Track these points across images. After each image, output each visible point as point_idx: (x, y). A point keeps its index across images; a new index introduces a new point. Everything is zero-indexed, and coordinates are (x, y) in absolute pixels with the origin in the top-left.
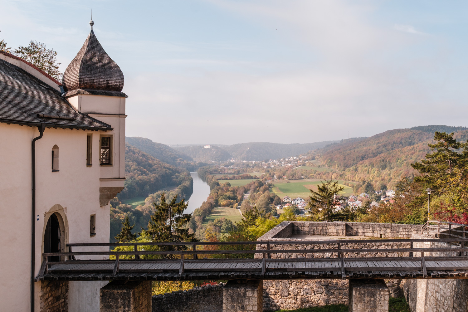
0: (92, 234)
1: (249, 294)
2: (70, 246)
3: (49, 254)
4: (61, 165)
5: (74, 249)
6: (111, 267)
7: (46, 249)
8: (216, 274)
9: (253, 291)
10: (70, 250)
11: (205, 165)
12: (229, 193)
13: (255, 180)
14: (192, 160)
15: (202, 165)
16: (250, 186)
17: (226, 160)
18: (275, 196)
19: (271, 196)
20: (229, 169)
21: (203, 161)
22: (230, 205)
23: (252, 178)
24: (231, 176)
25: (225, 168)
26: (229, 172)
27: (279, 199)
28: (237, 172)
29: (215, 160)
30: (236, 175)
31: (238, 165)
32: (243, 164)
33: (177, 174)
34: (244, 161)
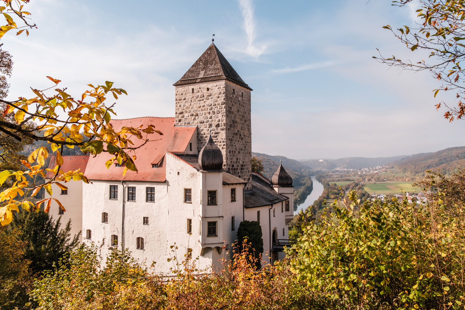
0: (284, 235)
3: (274, 243)
4: (276, 214)
5: (279, 241)
11: (320, 172)
12: (336, 190)
13: (352, 182)
14: (312, 169)
15: (318, 172)
16: (349, 185)
17: (334, 169)
18: (366, 193)
19: (363, 192)
20: (335, 175)
21: (318, 169)
22: (336, 198)
23: (350, 180)
24: (337, 179)
25: (333, 174)
26: (336, 177)
27: (369, 195)
28: (340, 177)
29: (326, 169)
30: (340, 179)
31: (341, 172)
32: (345, 171)
33: (302, 178)
34: (345, 169)
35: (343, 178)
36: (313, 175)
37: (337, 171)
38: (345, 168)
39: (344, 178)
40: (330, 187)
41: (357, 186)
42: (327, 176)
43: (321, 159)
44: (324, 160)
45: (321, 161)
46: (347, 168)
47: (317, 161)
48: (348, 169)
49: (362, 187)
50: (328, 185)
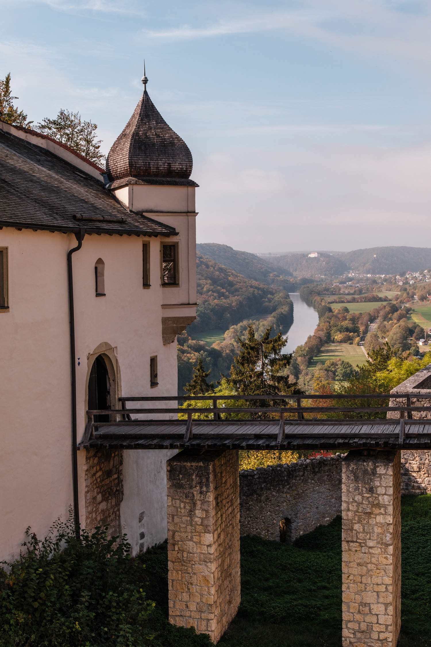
0: (154, 383)
1: (381, 470)
2: (123, 400)
3: (95, 412)
4: (108, 287)
5: (129, 405)
6: (181, 430)
7: (91, 405)
8: (331, 441)
9: (386, 466)
10: (123, 406)
11: (311, 281)
12: (347, 322)
13: (385, 303)
14: (291, 275)
15: (305, 281)
16: (378, 311)
17: (342, 274)
18: (416, 326)
19: (410, 326)
20: (346, 287)
21: (307, 275)
22: (348, 340)
23: (380, 300)
24: (349, 297)
25: (340, 286)
26: (346, 292)
27: (422, 330)
28: (357, 292)
29: (325, 275)
30: (356, 296)
31: (359, 281)
32: (368, 279)
33: (269, 296)
34: (369, 275)
35: (363, 296)
36: (293, 288)
37: (351, 279)
38: (369, 273)
39: (366, 295)
40: (333, 316)
41: (397, 311)
42: (327, 290)
43: (314, 252)
44: (321, 254)
45: (312, 255)
46: (373, 273)
47: (304, 256)
48: (376, 274)
49: (407, 313)
50: (330, 310)
